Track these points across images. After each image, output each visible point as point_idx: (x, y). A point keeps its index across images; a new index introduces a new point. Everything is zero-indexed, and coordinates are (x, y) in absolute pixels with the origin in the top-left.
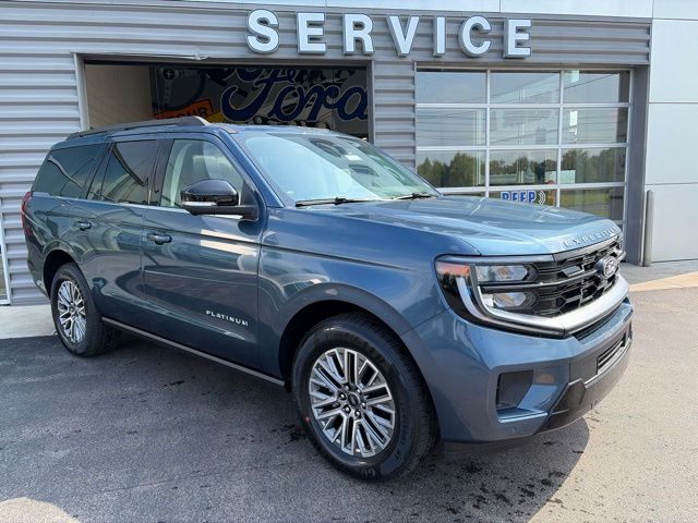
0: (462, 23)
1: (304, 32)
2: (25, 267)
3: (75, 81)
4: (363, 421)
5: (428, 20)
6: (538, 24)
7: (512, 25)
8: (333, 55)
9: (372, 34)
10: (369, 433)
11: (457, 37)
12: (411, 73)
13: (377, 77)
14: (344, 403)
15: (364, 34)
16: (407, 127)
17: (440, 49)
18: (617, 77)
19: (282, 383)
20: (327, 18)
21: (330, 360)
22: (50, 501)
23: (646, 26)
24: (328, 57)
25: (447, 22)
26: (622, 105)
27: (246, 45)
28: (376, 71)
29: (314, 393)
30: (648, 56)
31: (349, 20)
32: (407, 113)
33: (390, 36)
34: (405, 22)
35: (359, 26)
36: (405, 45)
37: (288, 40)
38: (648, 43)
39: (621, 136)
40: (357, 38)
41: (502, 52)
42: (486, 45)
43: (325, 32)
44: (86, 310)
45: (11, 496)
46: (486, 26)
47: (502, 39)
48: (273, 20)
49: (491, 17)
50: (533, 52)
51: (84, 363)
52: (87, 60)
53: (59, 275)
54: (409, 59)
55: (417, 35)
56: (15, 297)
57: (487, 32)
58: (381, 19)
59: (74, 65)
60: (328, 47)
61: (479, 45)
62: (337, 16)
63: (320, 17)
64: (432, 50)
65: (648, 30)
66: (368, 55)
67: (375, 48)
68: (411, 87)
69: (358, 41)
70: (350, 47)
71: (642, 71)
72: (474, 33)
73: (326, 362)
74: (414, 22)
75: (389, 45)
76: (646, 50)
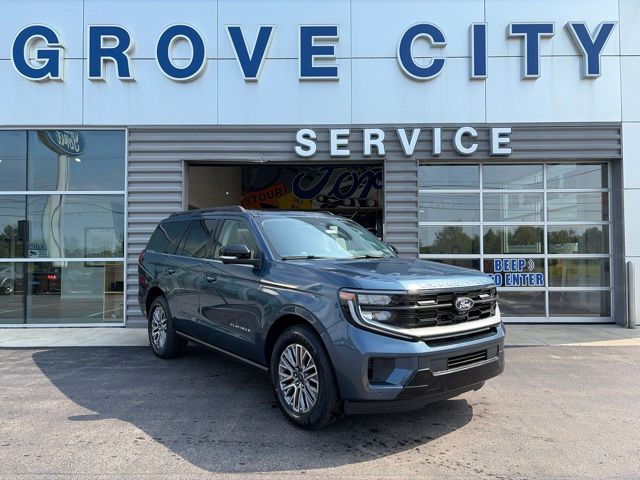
0: (456, 131)
1: (334, 142)
2: (136, 301)
3: (181, 178)
4: (304, 390)
5: (427, 130)
6: (517, 131)
7: (496, 132)
8: (356, 157)
9: (384, 142)
10: (307, 397)
11: (452, 141)
12: (415, 168)
13: (388, 172)
14: (297, 379)
15: (378, 142)
16: (412, 208)
17: (437, 150)
18: (600, 167)
19: (267, 369)
20: (351, 132)
21: (289, 351)
22: (130, 421)
23: (617, 128)
24: (352, 158)
25: (442, 131)
26: (604, 190)
27: (294, 152)
28: (387, 167)
29: (281, 374)
30: (620, 151)
31: (368, 133)
32: (412, 197)
33: (399, 142)
34: (409, 132)
35: (374, 136)
36: (409, 149)
37: (323, 148)
38: (619, 141)
39: (605, 216)
40: (373, 144)
41: (489, 151)
42: (475, 147)
43: (350, 142)
44: (167, 326)
45: (109, 417)
46: (474, 133)
47: (489, 142)
48: (313, 135)
49: (476, 127)
50: (514, 151)
51: (163, 362)
52: (190, 164)
53: (154, 304)
54: (413, 158)
55: (419, 141)
56: (130, 321)
57: (475, 137)
58: (391, 131)
59: (181, 168)
60: (351, 152)
61: (469, 147)
62: (358, 130)
63: (346, 132)
64: (432, 151)
65: (619, 131)
66: (381, 156)
67: (386, 151)
68: (415, 179)
69: (374, 148)
70: (367, 151)
71: (617, 163)
72: (466, 138)
73: (287, 354)
74: (416, 132)
75: (398, 148)
76: (618, 146)
